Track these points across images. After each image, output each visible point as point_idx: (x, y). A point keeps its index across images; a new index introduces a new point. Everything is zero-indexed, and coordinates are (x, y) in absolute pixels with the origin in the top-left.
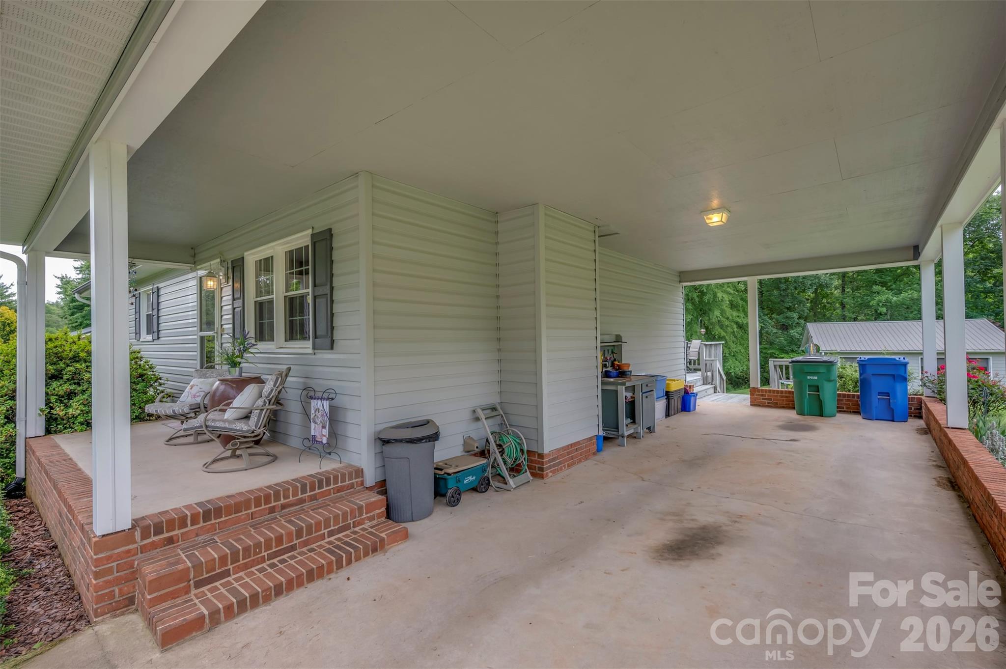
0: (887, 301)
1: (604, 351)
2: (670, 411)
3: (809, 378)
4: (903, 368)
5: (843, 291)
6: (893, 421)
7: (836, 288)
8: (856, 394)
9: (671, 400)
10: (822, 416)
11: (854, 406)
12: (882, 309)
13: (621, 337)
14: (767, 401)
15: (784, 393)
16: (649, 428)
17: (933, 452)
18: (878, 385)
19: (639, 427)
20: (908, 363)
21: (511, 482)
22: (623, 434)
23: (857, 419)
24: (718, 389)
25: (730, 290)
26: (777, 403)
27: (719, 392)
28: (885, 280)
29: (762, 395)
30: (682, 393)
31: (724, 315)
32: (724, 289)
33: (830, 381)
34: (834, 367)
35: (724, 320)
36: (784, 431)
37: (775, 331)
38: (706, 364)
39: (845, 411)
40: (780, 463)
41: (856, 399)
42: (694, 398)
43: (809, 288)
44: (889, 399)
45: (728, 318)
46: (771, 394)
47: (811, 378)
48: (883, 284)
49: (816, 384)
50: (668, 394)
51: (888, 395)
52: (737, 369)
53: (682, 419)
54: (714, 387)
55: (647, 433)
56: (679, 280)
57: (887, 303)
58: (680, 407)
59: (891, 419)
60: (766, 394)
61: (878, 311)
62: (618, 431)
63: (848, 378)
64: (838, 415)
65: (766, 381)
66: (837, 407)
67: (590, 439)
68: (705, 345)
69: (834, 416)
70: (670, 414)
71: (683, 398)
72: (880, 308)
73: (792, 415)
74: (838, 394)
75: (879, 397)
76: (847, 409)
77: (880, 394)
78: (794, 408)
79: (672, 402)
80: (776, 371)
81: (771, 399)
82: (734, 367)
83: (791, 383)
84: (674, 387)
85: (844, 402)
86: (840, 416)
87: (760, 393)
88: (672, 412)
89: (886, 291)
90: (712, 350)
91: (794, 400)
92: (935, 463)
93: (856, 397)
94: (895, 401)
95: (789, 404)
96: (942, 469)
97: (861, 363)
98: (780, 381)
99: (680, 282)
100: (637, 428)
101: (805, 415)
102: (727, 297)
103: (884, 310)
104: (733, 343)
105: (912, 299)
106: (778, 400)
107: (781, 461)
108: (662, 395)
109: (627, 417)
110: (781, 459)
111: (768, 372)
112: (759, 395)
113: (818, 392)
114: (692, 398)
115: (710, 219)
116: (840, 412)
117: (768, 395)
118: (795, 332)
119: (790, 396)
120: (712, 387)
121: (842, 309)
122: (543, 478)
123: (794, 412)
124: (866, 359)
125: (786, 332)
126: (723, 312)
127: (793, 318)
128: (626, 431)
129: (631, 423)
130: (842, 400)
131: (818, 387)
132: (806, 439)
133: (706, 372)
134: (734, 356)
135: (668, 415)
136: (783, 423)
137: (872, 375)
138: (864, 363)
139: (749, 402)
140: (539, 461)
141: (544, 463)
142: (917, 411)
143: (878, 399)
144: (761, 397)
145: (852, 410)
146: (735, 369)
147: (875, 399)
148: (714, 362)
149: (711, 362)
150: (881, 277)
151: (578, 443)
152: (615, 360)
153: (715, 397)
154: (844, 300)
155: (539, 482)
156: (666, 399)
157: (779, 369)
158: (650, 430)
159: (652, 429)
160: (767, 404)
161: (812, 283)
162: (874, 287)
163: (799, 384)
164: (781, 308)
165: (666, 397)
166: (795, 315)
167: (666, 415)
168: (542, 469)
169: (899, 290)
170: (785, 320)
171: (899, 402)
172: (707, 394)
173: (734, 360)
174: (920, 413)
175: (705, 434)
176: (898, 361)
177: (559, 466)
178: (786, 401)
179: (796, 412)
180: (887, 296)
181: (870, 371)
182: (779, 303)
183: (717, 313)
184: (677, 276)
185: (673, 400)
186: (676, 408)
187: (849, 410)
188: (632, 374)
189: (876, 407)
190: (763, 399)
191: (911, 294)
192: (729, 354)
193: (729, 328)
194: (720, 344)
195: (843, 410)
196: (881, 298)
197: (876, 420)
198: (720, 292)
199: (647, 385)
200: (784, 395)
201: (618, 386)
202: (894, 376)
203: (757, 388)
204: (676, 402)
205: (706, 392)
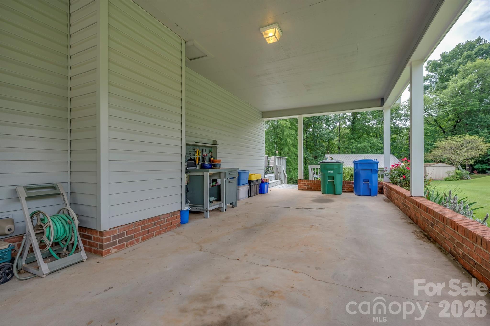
0: (356, 146)
1: (203, 150)
2: (251, 193)
3: (329, 172)
4: (376, 165)
5: (339, 142)
6: (370, 196)
7: (336, 141)
8: (351, 181)
9: (252, 186)
10: (335, 194)
11: (351, 188)
12: (354, 150)
13: (216, 142)
14: (307, 187)
15: (316, 182)
16: (232, 204)
17: (400, 213)
18: (363, 175)
19: (223, 203)
20: (379, 162)
21: (45, 267)
22: (207, 209)
23: (353, 195)
24: (283, 182)
25: (293, 138)
26: (312, 188)
27: (283, 184)
28: (355, 137)
29: (304, 184)
30: (260, 182)
31: (290, 150)
32: (290, 137)
33: (339, 173)
34: (342, 165)
35: (290, 152)
36: (315, 203)
37: (312, 159)
38: (277, 168)
39: (346, 191)
40: (313, 226)
41: (351, 184)
42: (267, 185)
43: (326, 139)
44: (369, 183)
45: (292, 152)
46: (309, 183)
47: (330, 172)
48: (354, 139)
49: (332, 175)
50: (250, 183)
51: (368, 181)
52: (295, 176)
53: (259, 198)
54: (281, 181)
55: (231, 207)
56: (262, 117)
57: (356, 148)
58: (258, 190)
59: (369, 195)
60: (306, 183)
61: (353, 151)
62: (204, 207)
63: (347, 174)
64: (343, 193)
65: (306, 176)
66: (343, 189)
67: (173, 213)
68: (277, 157)
69: (341, 194)
70: (251, 195)
71: (260, 185)
72: (353, 150)
73: (319, 194)
74: (343, 182)
75: (364, 182)
76: (347, 190)
77: (364, 180)
78: (320, 190)
79: (253, 187)
80: (312, 172)
81: (309, 186)
82: (294, 175)
83: (319, 177)
84: (254, 178)
85: (346, 186)
86: (344, 194)
87: (303, 182)
88: (252, 193)
89: (356, 142)
90: (281, 160)
91: (321, 186)
92: (406, 221)
93: (351, 183)
94: (372, 184)
95: (318, 188)
96: (412, 224)
97: (355, 163)
98: (314, 176)
99: (262, 118)
100: (221, 204)
101: (326, 194)
102: (291, 141)
103: (355, 150)
104: (294, 164)
105: (365, 146)
106: (312, 186)
107: (313, 224)
108: (246, 183)
109: (211, 196)
110: (313, 223)
111: (308, 171)
112: (302, 183)
113: (333, 180)
114: (266, 186)
115: (267, 34)
116: (343, 192)
117: (307, 183)
118: (320, 159)
119: (318, 184)
120: (280, 181)
121: (339, 150)
122: (102, 255)
123: (321, 192)
124: (358, 160)
125: (316, 159)
126: (289, 149)
127: (319, 153)
128: (210, 207)
129: (216, 200)
130: (345, 185)
131: (333, 177)
132: (327, 207)
133: (277, 173)
134: (294, 170)
135: (249, 195)
136: (315, 198)
137: (361, 169)
138: (357, 163)
139: (298, 188)
140: (100, 239)
141: (104, 240)
142: (381, 190)
143: (363, 183)
144: (304, 185)
145: (349, 191)
146: (294, 176)
147: (362, 183)
148: (281, 167)
149: (280, 167)
150: (354, 136)
151: (157, 218)
152: (211, 157)
153: (280, 186)
154: (340, 146)
155: (95, 261)
156: (249, 185)
157: (313, 171)
158: (233, 205)
159: (234, 204)
160: (307, 189)
161: (327, 137)
162: (351, 140)
163: (323, 176)
164: (315, 149)
165: (248, 184)
166: (320, 152)
167: (248, 196)
168: (101, 247)
169: (360, 142)
170: (316, 154)
171: (374, 185)
172: (276, 184)
173: (294, 172)
174: (382, 191)
175: (268, 207)
176: (374, 161)
177: (129, 241)
178: (317, 186)
179: (322, 193)
180: (356, 144)
181: (359, 167)
182: (314, 147)
183: (287, 149)
184: (261, 114)
185: (253, 186)
186: (255, 192)
187: (348, 191)
188: (221, 167)
189: (362, 188)
190: (305, 186)
191: (365, 144)
192: (292, 169)
193: (292, 157)
194: (285, 158)
195: (345, 191)
196: (353, 145)
197: (362, 195)
198: (289, 139)
199: (230, 174)
200: (315, 183)
201: (204, 172)
202: (371, 170)
203: (302, 179)
204: (255, 188)
205: (276, 183)
